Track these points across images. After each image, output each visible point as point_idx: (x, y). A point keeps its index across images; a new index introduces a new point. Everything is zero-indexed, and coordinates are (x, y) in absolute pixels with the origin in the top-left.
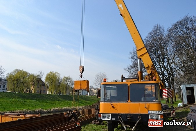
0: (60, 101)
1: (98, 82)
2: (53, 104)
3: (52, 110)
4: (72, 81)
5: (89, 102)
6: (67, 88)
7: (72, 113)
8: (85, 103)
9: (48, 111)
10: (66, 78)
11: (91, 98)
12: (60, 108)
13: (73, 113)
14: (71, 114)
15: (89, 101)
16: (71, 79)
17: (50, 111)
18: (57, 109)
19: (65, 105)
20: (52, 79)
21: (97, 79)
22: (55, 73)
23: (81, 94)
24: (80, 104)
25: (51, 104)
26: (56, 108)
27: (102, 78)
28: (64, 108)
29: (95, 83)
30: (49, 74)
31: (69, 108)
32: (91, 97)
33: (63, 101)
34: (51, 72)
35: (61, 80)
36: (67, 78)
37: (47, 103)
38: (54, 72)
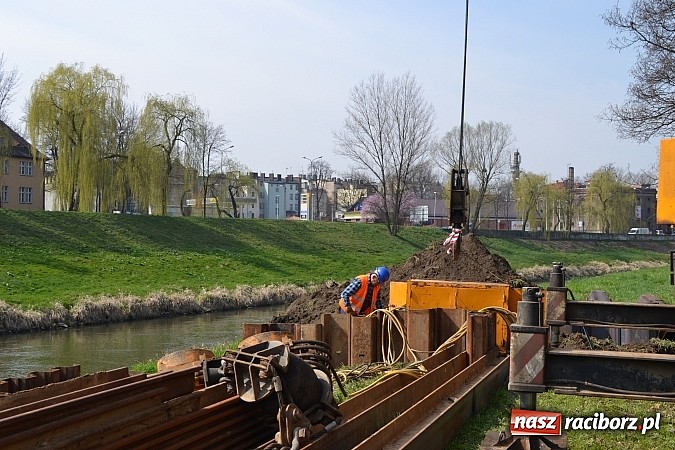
0: (129, 251)
1: (366, 137)
2: (85, 271)
3: (78, 309)
4: (204, 128)
5: (309, 258)
6: (171, 172)
7: (275, 362)
8: (284, 268)
9: (56, 321)
10: (162, 109)
11: (320, 237)
12: (130, 298)
13: (284, 362)
14: (268, 380)
15: (313, 251)
16: (192, 114)
17: (68, 317)
18: (113, 301)
19: (159, 277)
20: (71, 116)
21: (360, 116)
22: (88, 77)
23: (256, 211)
24: (255, 271)
25: (72, 269)
26: (103, 301)
27: (390, 112)
28: (152, 298)
29: (349, 144)
30: (50, 83)
31: (186, 296)
32: (320, 230)
33: (148, 255)
34: (62, 70)
35: (132, 121)
36: (166, 110)
37: (41, 267)
38: (87, 70)
